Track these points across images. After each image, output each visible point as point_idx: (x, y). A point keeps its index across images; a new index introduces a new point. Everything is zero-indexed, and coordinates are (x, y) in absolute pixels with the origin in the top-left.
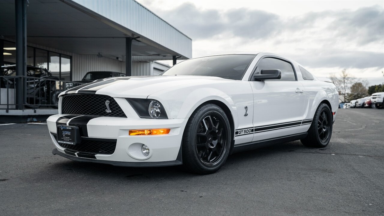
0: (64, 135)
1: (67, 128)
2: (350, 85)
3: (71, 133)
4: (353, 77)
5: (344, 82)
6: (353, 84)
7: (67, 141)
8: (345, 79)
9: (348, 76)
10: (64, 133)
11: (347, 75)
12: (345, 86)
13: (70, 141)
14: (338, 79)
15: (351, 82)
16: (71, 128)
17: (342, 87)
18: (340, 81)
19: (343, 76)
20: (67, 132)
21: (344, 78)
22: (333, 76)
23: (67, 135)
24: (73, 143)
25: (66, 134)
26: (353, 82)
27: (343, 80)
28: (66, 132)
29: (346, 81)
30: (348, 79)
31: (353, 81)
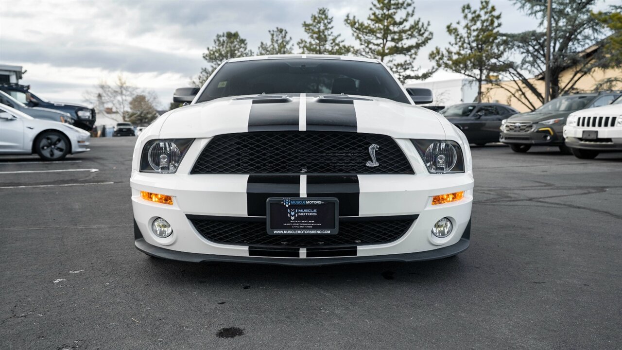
2: (130, 99)
4: (134, 86)
5: (122, 94)
6: (134, 96)
7: (304, 228)
8: (122, 89)
9: (127, 84)
11: (125, 83)
12: (123, 100)
13: (314, 228)
14: (112, 89)
15: (132, 94)
16: (323, 201)
17: (119, 101)
18: (116, 92)
19: (119, 84)
21: (121, 87)
22: (104, 84)
24: (329, 232)
26: (134, 94)
27: (119, 90)
29: (124, 92)
30: (127, 89)
31: (134, 92)
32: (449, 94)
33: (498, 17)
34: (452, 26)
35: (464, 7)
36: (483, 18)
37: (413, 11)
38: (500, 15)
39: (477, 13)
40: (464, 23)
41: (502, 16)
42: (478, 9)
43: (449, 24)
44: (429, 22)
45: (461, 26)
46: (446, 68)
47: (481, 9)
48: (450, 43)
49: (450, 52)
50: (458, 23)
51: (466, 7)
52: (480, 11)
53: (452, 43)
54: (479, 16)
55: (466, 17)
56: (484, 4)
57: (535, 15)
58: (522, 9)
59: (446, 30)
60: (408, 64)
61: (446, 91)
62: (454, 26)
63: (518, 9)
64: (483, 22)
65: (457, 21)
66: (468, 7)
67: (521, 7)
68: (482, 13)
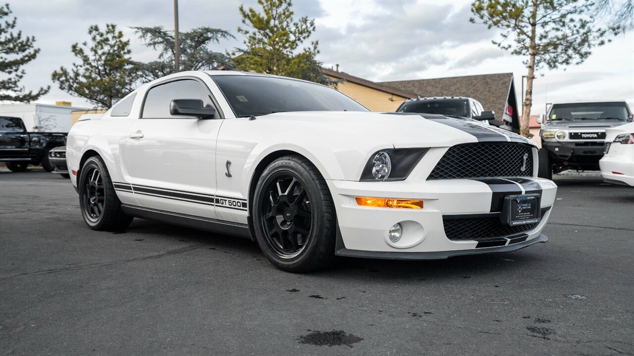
0: (520, 211)
1: (528, 198)
3: (531, 206)
7: (525, 219)
10: (520, 208)
16: (535, 196)
20: (526, 205)
23: (526, 209)
25: (524, 208)
28: (524, 205)
32: (55, 120)
33: (127, 44)
34: (78, 46)
35: (92, 28)
36: (112, 42)
37: (14, 22)
38: (128, 41)
39: (105, 36)
40: (92, 44)
41: (130, 43)
42: (104, 33)
43: (74, 44)
44: (33, 37)
45: (88, 47)
46: (71, 92)
47: (108, 33)
48: (74, 65)
49: (77, 74)
50: (85, 44)
51: (94, 27)
52: (107, 35)
53: (76, 65)
54: (107, 40)
55: (94, 39)
56: (110, 27)
57: (154, 47)
58: (143, 39)
59: (71, 49)
60: (11, 83)
61: (51, 116)
62: (80, 46)
63: (139, 38)
64: (112, 46)
65: (84, 42)
66: (96, 29)
67: (141, 37)
68: (110, 36)
